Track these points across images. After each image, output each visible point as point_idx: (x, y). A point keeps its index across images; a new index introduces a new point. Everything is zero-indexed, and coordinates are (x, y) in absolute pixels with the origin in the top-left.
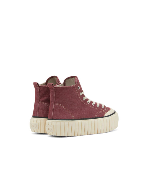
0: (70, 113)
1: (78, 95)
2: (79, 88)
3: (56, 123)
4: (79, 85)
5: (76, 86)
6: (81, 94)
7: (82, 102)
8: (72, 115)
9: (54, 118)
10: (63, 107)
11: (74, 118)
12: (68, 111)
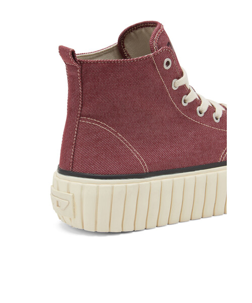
0: (135, 153)
1: (163, 90)
2: (168, 63)
3: (82, 188)
4: (171, 53)
5: (160, 58)
6: (177, 84)
7: (178, 113)
8: (142, 160)
9: (76, 169)
10: (111, 130)
11: (146, 168)
12: (129, 146)
